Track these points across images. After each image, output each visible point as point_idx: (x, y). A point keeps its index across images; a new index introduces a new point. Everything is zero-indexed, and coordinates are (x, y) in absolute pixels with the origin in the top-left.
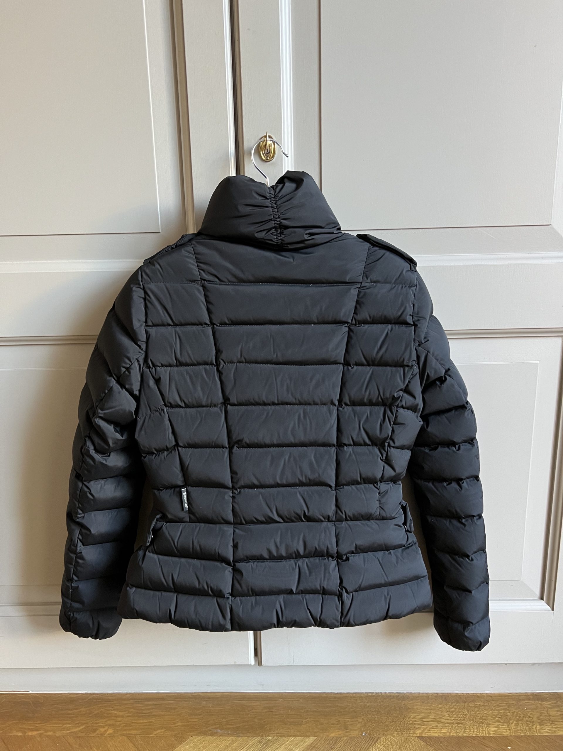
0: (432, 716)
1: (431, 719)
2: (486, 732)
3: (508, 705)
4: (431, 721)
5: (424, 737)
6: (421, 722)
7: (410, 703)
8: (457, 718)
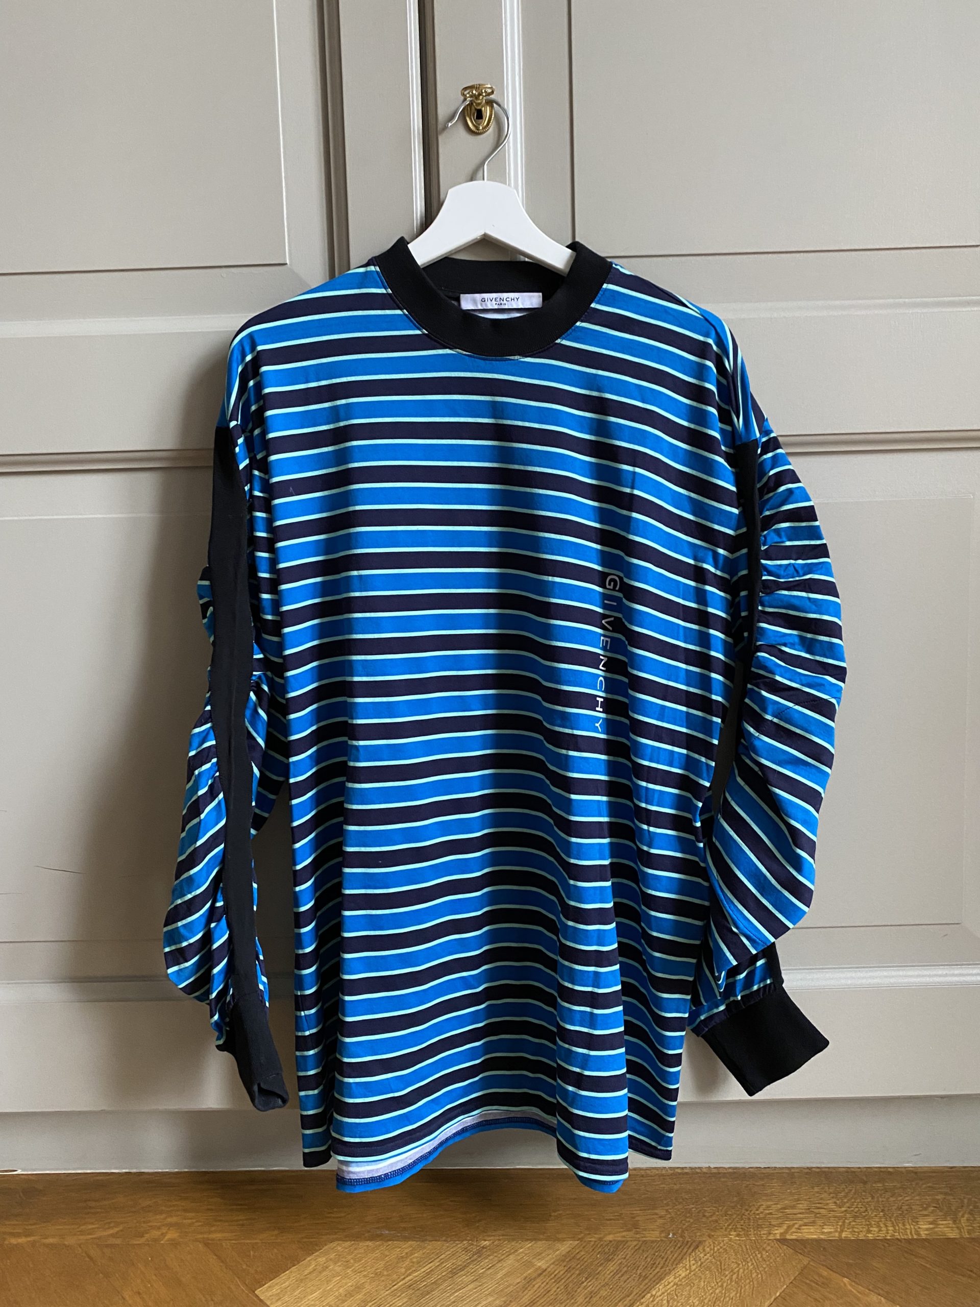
0: (803, 1206)
1: (801, 1211)
2: (911, 1233)
3: (950, 1187)
4: (800, 1213)
5: (791, 1240)
6: (780, 1215)
7: (758, 1186)
8: (852, 1209)
